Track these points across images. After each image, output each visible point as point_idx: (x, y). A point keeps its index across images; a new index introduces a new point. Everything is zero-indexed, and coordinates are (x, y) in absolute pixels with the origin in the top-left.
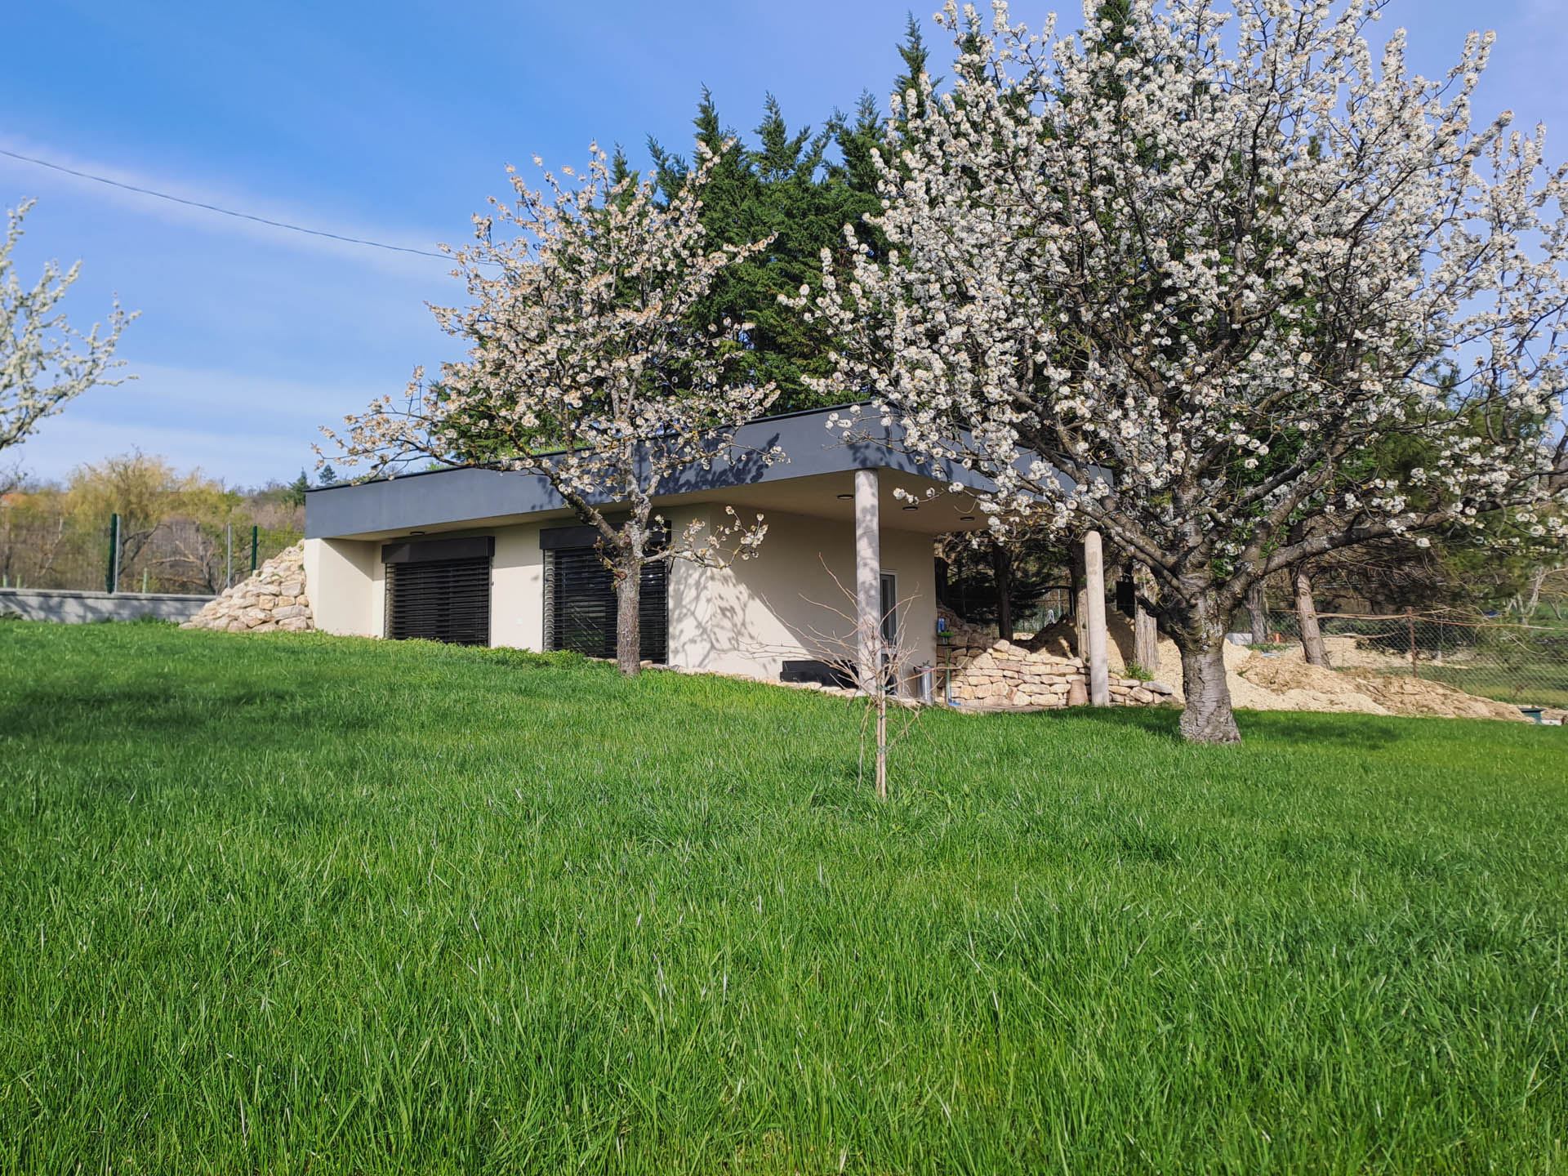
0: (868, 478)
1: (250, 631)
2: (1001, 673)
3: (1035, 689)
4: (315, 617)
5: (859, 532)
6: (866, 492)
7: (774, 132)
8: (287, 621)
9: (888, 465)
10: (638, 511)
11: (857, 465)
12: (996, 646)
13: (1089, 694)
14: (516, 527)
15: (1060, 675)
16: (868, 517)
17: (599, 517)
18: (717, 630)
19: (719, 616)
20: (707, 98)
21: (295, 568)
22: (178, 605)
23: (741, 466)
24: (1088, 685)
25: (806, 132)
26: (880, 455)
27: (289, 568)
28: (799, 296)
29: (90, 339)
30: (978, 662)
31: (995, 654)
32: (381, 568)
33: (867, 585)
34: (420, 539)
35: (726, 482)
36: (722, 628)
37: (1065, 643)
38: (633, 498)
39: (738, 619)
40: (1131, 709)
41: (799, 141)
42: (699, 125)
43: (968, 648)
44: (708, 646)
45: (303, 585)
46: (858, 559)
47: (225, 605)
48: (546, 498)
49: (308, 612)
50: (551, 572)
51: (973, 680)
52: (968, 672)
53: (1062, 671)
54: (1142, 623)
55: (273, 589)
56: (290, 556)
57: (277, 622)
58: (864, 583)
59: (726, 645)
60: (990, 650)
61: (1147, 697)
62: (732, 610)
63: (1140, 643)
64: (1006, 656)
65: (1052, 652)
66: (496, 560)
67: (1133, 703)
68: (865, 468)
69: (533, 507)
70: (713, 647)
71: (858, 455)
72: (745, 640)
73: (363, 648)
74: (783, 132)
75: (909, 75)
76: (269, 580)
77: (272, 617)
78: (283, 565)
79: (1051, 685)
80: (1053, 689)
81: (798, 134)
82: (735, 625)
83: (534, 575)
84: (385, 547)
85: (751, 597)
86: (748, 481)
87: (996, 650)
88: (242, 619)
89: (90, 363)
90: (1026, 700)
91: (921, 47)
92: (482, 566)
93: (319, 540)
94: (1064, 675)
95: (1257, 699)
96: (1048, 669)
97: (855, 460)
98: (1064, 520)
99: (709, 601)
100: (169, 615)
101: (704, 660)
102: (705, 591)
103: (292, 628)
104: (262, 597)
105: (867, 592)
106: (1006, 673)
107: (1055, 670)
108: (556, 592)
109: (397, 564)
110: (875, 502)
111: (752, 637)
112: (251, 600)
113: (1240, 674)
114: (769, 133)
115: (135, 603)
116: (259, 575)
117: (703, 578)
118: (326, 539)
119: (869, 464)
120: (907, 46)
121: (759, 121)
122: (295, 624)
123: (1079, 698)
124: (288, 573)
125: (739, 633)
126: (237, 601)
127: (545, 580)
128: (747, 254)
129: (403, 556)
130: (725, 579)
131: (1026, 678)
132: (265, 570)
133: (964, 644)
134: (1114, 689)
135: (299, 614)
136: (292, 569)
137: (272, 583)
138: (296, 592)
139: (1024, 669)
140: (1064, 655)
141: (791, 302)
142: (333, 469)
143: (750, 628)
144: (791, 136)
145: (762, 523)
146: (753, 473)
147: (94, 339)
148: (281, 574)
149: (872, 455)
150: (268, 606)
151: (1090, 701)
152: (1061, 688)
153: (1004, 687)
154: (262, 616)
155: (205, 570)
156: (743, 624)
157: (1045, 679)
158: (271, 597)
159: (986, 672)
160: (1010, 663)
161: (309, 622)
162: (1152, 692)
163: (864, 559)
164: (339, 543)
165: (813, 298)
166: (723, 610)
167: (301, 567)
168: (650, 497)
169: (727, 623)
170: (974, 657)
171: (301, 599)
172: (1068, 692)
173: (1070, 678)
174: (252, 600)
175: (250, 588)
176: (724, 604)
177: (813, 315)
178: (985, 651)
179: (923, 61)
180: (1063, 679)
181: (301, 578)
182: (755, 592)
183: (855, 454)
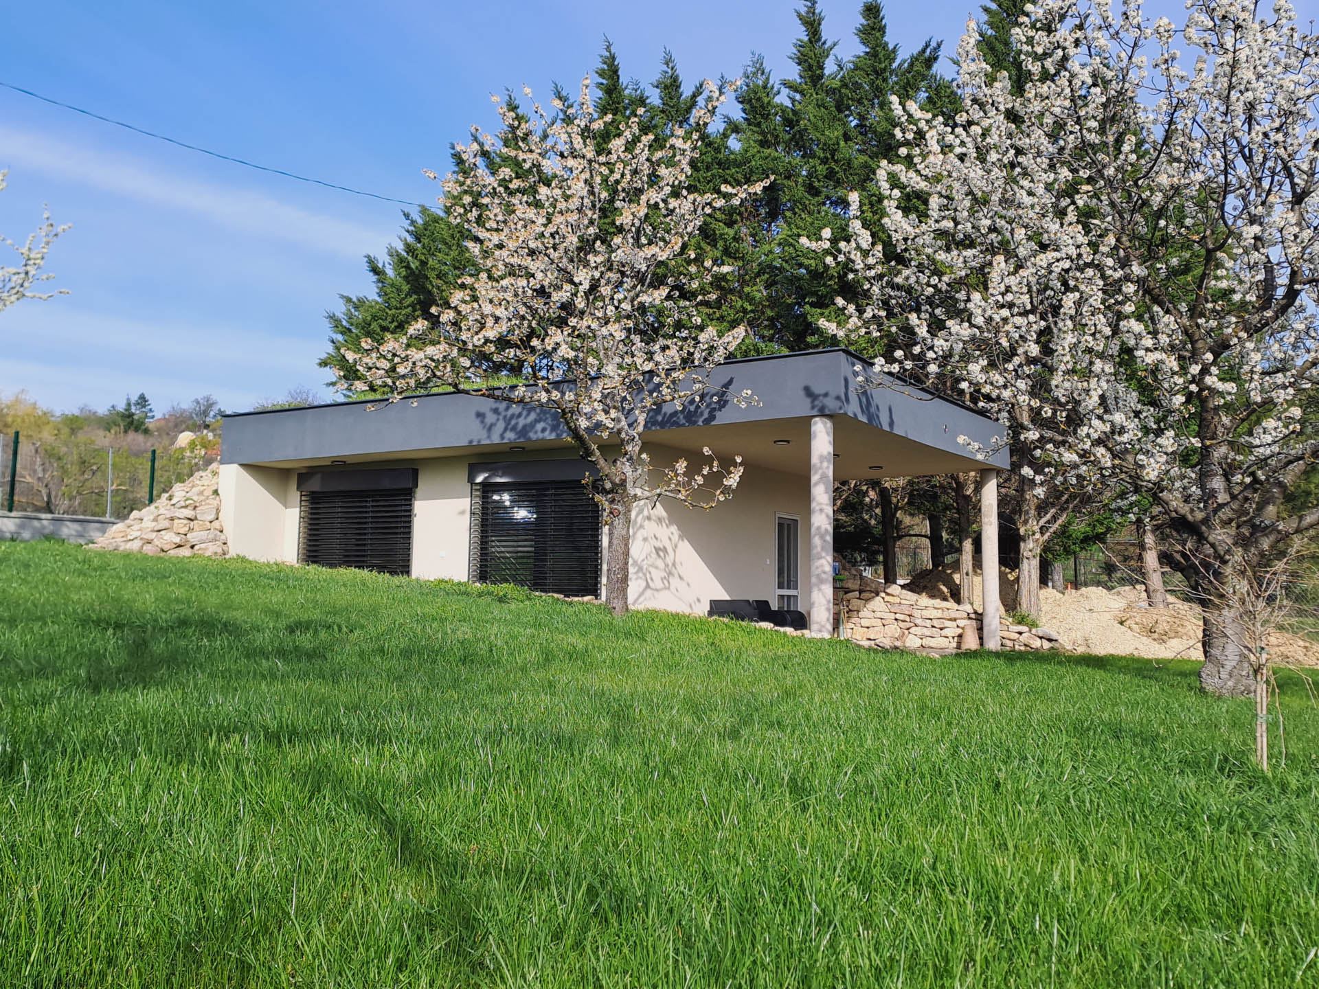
0: (825, 424)
1: (162, 554)
2: (893, 616)
3: (927, 632)
4: (229, 543)
5: (815, 478)
6: (822, 439)
7: (671, 86)
8: (203, 546)
9: (845, 414)
10: (629, 448)
11: (815, 412)
12: (888, 591)
13: (981, 638)
14: (443, 460)
15: (950, 620)
16: (825, 464)
17: (597, 453)
18: (651, 569)
19: (654, 555)
20: (608, 48)
21: (208, 492)
22: (76, 526)
23: (692, 408)
24: (980, 629)
25: (701, 86)
26: (839, 404)
27: (201, 493)
28: (820, 239)
29: (25, 250)
30: (871, 605)
31: (888, 598)
32: (295, 496)
33: (823, 530)
34: (339, 468)
35: (677, 424)
36: (657, 568)
37: (945, 589)
38: (623, 435)
39: (669, 560)
40: (1020, 652)
41: (694, 96)
42: (600, 75)
43: (861, 592)
44: (644, 584)
45: (218, 511)
46: (813, 505)
47: (136, 527)
48: (484, 434)
49: (223, 537)
50: (477, 506)
51: (865, 623)
52: (861, 614)
53: (953, 616)
54: (1026, 573)
55: (189, 513)
56: (204, 480)
57: (192, 547)
58: (819, 528)
59: (658, 584)
60: (883, 594)
61: (1037, 643)
62: (665, 550)
63: (1024, 592)
64: (897, 600)
65: (932, 596)
66: (419, 492)
67: (1023, 648)
68: (823, 414)
69: (471, 442)
70: (648, 586)
71: (816, 403)
72: (674, 581)
73: (277, 576)
74: (679, 87)
75: (806, 39)
76: (183, 504)
77: (187, 541)
78: (195, 490)
79: (941, 629)
80: (944, 632)
81: (694, 89)
82: (667, 565)
83: (461, 508)
84: (299, 475)
85: (681, 537)
86: (700, 423)
87: (888, 594)
88: (156, 542)
89: (23, 276)
90: (918, 643)
91: (817, 11)
92: (407, 495)
93: (235, 466)
94: (955, 620)
95: (1141, 647)
96: (939, 614)
97: (813, 408)
98: (1156, 473)
99: (645, 539)
100: (69, 536)
101: (640, 596)
102: (642, 531)
103: (208, 554)
104: (176, 521)
105: (822, 537)
106: (898, 616)
107: (946, 614)
108: (482, 526)
109: (313, 492)
110: (831, 449)
111: (681, 578)
112: (164, 524)
113: (1121, 623)
114: (666, 87)
115: (36, 523)
116: (170, 498)
117: (641, 517)
118: (245, 466)
119: (827, 412)
120: (803, 10)
121: (656, 77)
122: (211, 549)
123: (971, 643)
124: (202, 498)
125: (670, 574)
126: (148, 524)
127: (472, 513)
128: (744, 196)
129: (315, 485)
130: (660, 520)
131: (918, 622)
132: (176, 494)
133: (857, 587)
134: (1005, 634)
135: (215, 540)
136: (206, 493)
137: (186, 507)
138: (212, 517)
139: (917, 613)
140: (945, 599)
141: (814, 245)
142: (147, 397)
143: (680, 570)
144: (687, 91)
145: (741, 464)
146: (706, 415)
147: (30, 249)
148: (195, 498)
149: (831, 404)
150: (183, 531)
151: (982, 644)
152: (952, 631)
153: (894, 629)
154: (177, 540)
155: (44, 492)
156: (674, 565)
157: (935, 623)
158: (186, 522)
159: (879, 615)
160: (903, 607)
161: (225, 547)
162: (1041, 638)
163: (820, 504)
164: (256, 469)
165: (834, 241)
166: (657, 550)
167: (216, 492)
168: (639, 435)
169: (660, 563)
170: (867, 600)
171: (216, 524)
172: (960, 636)
173: (962, 623)
174: (166, 524)
175: (162, 511)
176: (658, 544)
177: (835, 259)
178: (877, 594)
179: (820, 24)
180: (954, 624)
181: (215, 503)
182: (685, 534)
183: (813, 402)
